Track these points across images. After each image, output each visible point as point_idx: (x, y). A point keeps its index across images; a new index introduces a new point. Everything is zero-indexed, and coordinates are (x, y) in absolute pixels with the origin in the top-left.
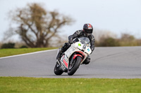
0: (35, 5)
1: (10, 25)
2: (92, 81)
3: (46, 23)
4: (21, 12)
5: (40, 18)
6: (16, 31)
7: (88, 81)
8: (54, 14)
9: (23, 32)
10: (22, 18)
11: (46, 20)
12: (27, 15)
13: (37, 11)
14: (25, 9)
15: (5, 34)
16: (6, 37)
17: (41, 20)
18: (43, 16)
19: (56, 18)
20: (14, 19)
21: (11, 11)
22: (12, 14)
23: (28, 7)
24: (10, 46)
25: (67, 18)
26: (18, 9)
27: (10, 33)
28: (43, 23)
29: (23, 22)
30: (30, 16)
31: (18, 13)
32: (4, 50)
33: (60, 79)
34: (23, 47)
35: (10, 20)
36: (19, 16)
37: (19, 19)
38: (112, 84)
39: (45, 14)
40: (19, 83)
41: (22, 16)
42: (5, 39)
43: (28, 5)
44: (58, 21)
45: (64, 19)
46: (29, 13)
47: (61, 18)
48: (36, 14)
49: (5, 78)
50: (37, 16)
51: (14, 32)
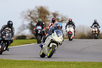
0: (42, 8)
1: (23, 22)
2: (82, 64)
3: (49, 21)
4: (31, 13)
5: (45, 17)
6: (27, 27)
7: (79, 64)
8: (55, 15)
9: (32, 27)
10: (32, 17)
11: (49, 19)
12: (36, 15)
13: (43, 12)
14: (34, 11)
15: (19, 29)
16: (20, 31)
17: (46, 19)
18: (47, 16)
19: (57, 17)
20: (26, 18)
21: (24, 12)
22: (24, 14)
23: (36, 9)
24: (23, 37)
25: (65, 18)
26: (29, 10)
27: (23, 28)
28: (47, 21)
29: (32, 21)
30: (37, 16)
31: (29, 14)
32: (18, 40)
33: (59, 62)
34: (33, 38)
35: (23, 18)
36: (30, 16)
37: (30, 18)
38: (96, 66)
39: (49, 15)
40: (29, 65)
41: (32, 16)
42: (19, 33)
43: (36, 7)
44: (58, 20)
45: (62, 18)
46: (37, 13)
47: (60, 18)
48: (42, 15)
49: (19, 61)
51: (25, 27)
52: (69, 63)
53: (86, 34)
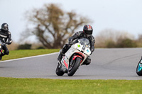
0: (52, 5)
1: (27, 26)
2: (110, 82)
3: (63, 24)
4: (38, 12)
5: (57, 18)
6: (33, 32)
7: (105, 82)
8: (71, 15)
9: (40, 33)
10: (39, 19)
11: (63, 21)
12: (45, 15)
13: (54, 12)
14: (42, 10)
15: (22, 35)
16: (22, 38)
17: (59, 21)
18: (60, 17)
19: (74, 18)
20: (31, 20)
21: (27, 12)
22: (28, 15)
23: (45, 8)
24: (27, 47)
25: (85, 19)
26: (35, 9)
27: (27, 33)
28: (61, 23)
29: (40, 23)
30: (47, 17)
31: (35, 14)
32: (20, 51)
33: (77, 81)
34: (40, 48)
35: (27, 21)
36: (36, 17)
37: (36, 19)
38: (129, 86)
39: (62, 15)
41: (39, 16)
42: (21, 40)
43: (45, 5)
44: (75, 21)
45: (82, 20)
46: (46, 13)
47: (78, 19)
48: (54, 15)
49: (21, 80)
50: (54, 17)
51: (31, 33)
52: (92, 82)
53: (115, 41)
